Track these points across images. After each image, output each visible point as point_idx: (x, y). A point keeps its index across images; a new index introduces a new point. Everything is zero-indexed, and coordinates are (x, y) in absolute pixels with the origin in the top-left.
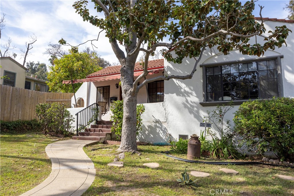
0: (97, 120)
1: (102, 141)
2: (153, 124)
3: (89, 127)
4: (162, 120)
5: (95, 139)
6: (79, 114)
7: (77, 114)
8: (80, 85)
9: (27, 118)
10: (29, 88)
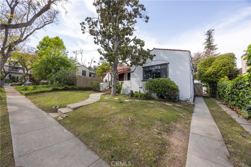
0: (109, 87)
1: (109, 93)
2: (127, 88)
3: (107, 89)
4: (129, 86)
5: (107, 93)
6: (103, 85)
7: (102, 85)
8: (105, 75)
9: (88, 86)
10: (91, 77)
